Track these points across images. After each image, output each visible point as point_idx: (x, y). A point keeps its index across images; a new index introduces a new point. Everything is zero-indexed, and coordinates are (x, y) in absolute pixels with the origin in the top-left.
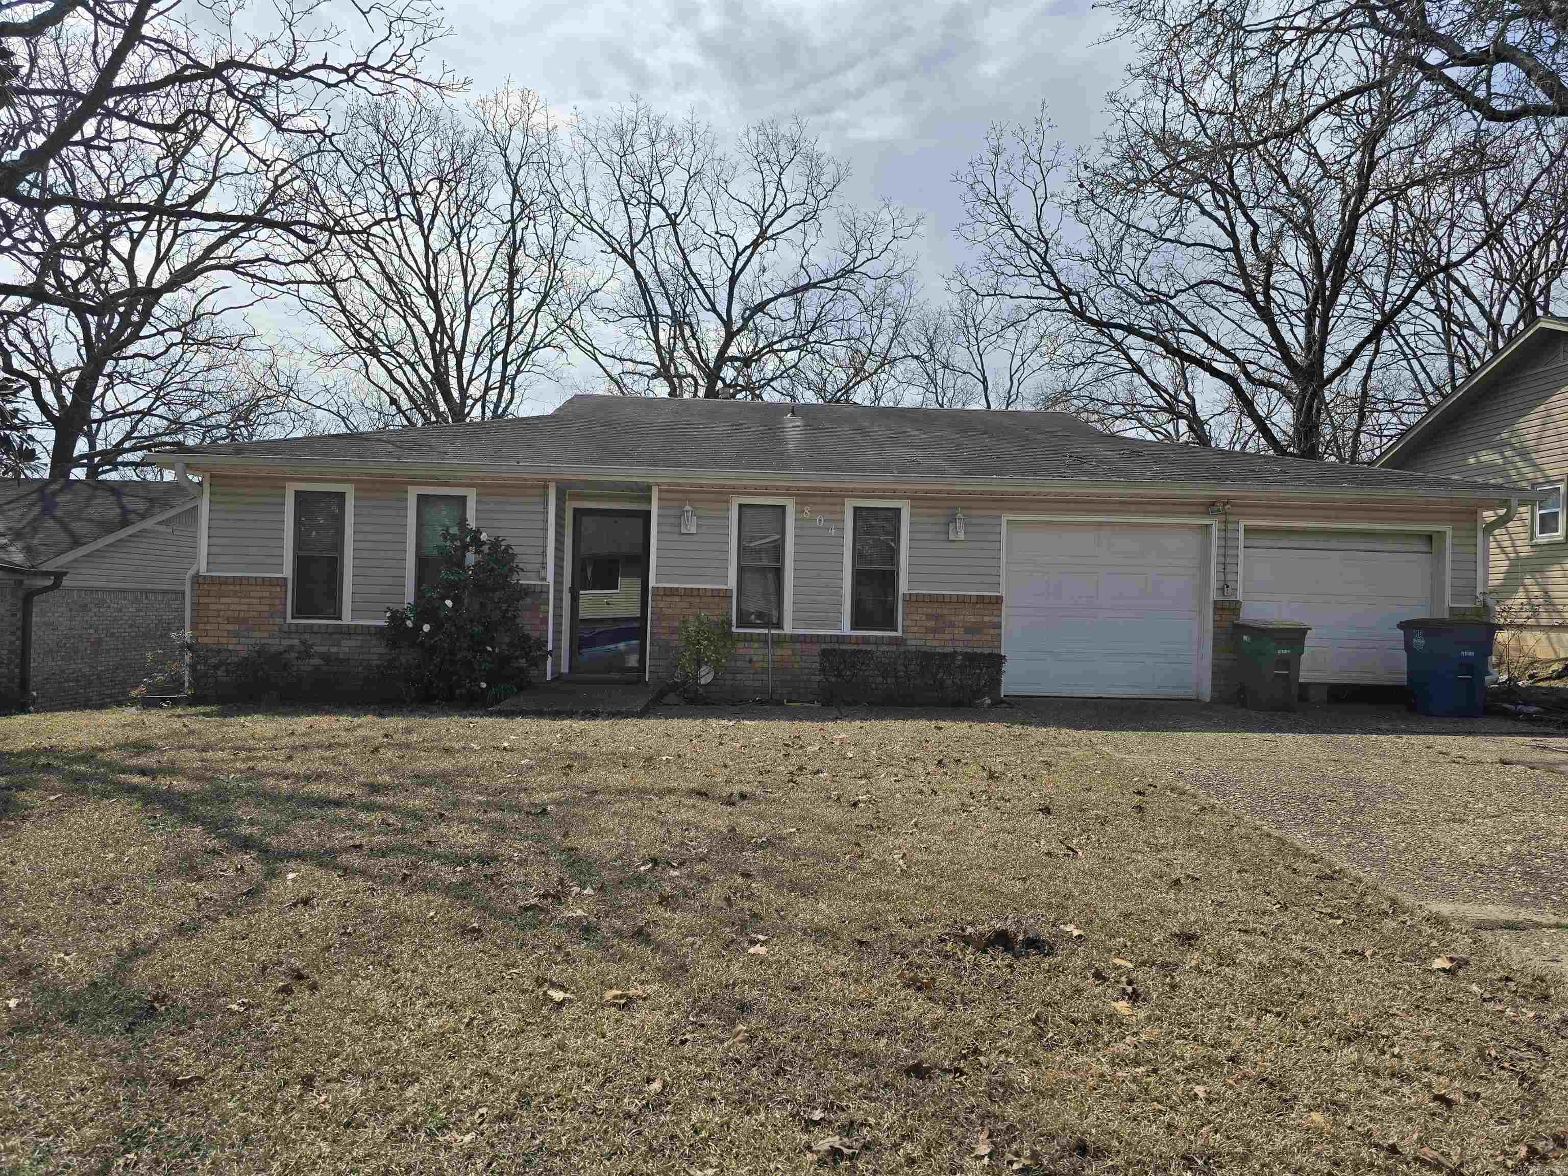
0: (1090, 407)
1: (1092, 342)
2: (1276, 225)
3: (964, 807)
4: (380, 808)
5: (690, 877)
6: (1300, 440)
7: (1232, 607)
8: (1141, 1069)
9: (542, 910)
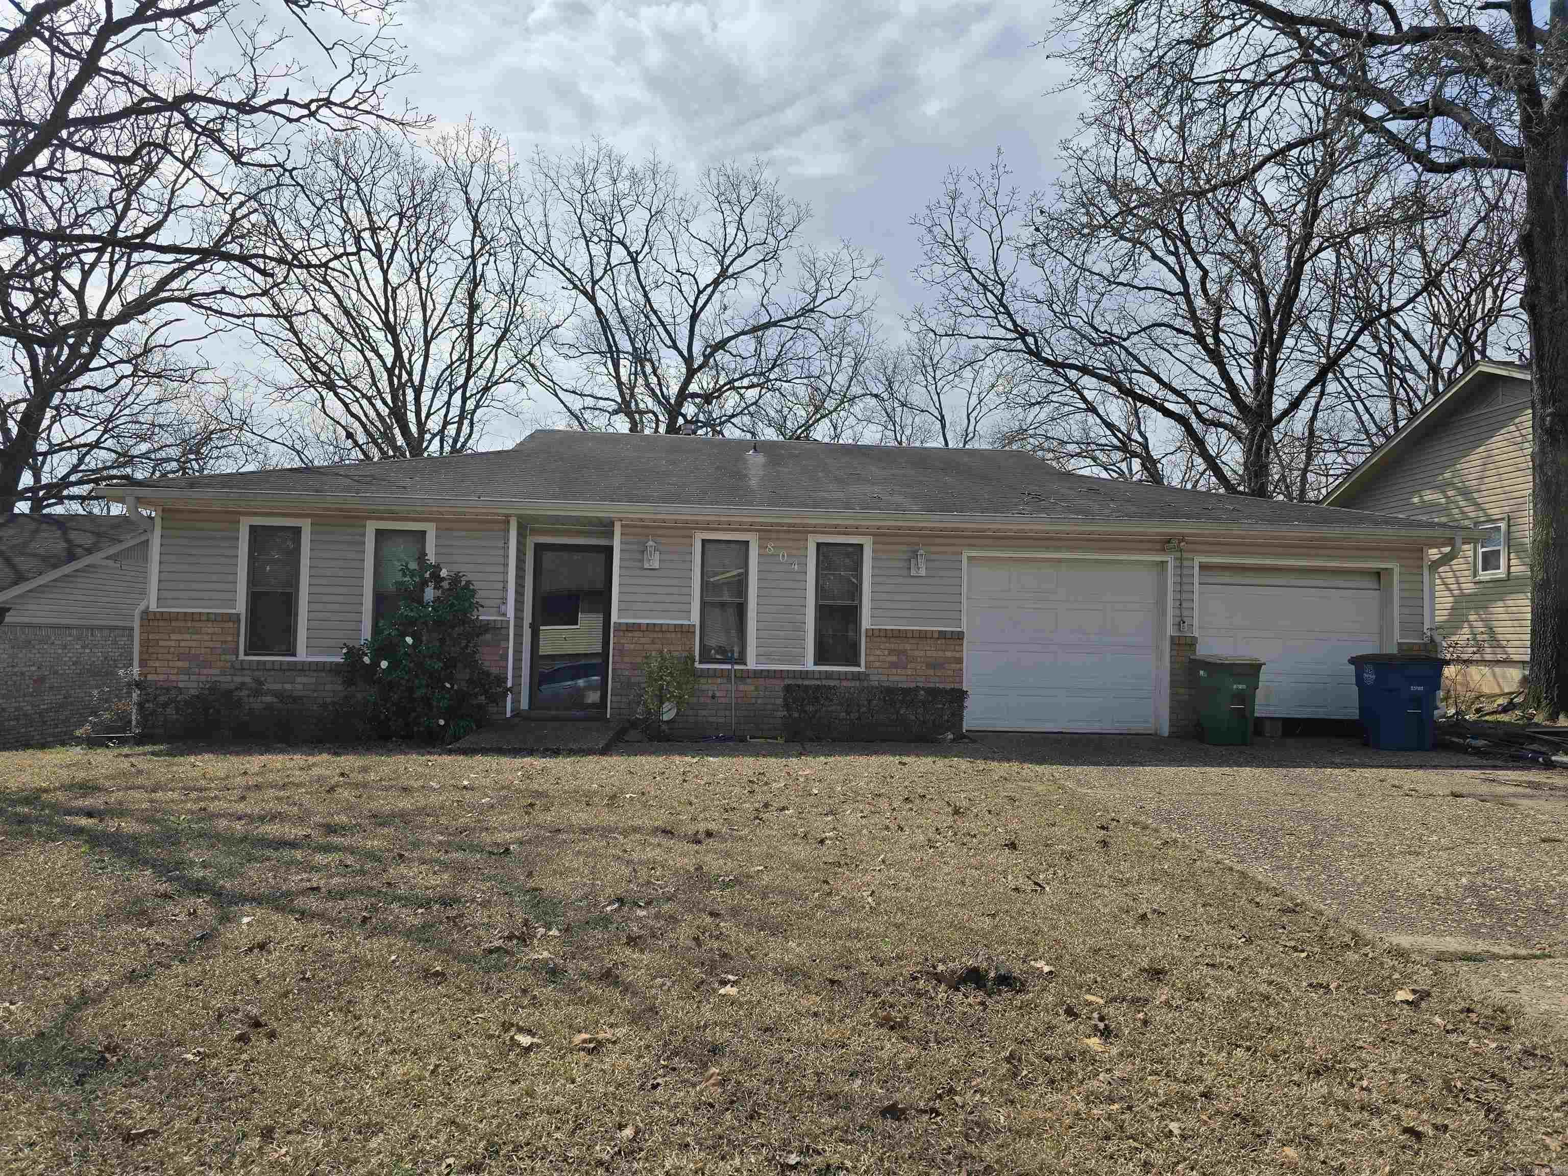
0: (1046, 445)
1: (1047, 381)
2: (1225, 270)
3: (931, 844)
4: (337, 849)
5: (657, 916)
6: (1250, 479)
7: (1189, 641)
8: (1116, 1107)
9: (507, 952)
